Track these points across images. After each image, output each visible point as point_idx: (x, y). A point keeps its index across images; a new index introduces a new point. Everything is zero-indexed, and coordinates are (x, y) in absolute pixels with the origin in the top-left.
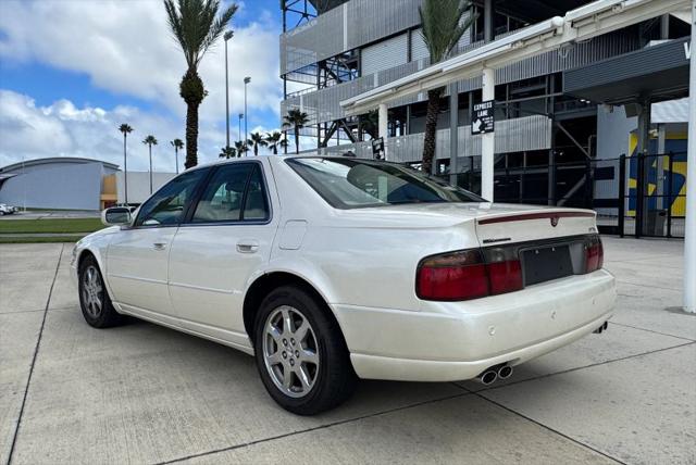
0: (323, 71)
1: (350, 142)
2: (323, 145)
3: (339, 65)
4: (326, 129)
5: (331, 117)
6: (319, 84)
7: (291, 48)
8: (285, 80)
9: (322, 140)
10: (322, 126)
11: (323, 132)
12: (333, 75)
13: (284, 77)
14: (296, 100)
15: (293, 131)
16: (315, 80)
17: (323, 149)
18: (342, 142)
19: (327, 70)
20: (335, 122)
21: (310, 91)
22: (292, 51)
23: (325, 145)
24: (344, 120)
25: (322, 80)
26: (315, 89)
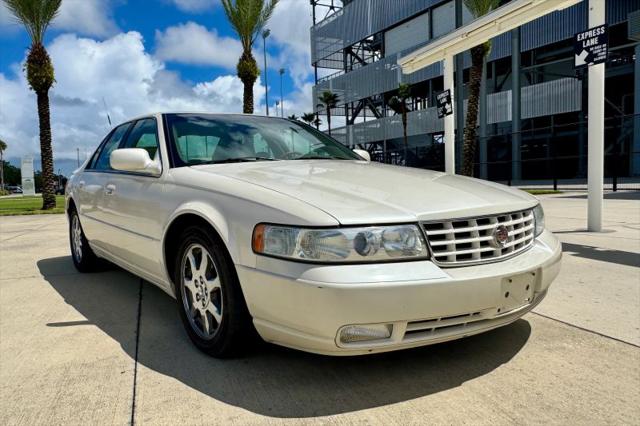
0: (349, 55)
1: (375, 118)
2: (350, 123)
3: (364, 49)
4: (353, 108)
5: (356, 97)
6: (345, 68)
7: (320, 39)
8: (316, 67)
9: (350, 118)
10: (350, 106)
11: (350, 111)
12: (358, 58)
13: (315, 65)
14: (326, 83)
15: (325, 112)
16: (342, 65)
17: (351, 126)
18: (368, 119)
19: (352, 54)
20: (361, 100)
21: (337, 75)
22: (321, 41)
23: (352, 122)
24: (370, 98)
25: (349, 64)
26: (343, 73)
